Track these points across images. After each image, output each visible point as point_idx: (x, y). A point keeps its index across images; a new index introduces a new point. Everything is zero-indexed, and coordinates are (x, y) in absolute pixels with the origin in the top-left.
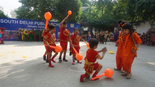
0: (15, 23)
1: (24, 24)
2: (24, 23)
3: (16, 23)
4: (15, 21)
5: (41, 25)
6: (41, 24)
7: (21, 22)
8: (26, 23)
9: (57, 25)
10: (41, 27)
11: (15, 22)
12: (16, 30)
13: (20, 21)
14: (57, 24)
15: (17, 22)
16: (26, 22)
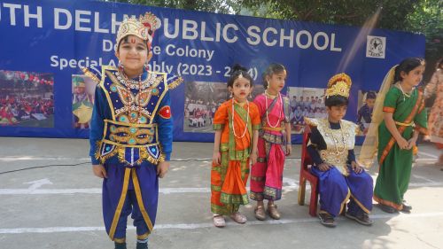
0: (27, 24)
1: (78, 28)
2: (82, 25)
3: (33, 21)
4: (26, 8)
5: (185, 36)
6: (185, 29)
7: (63, 20)
8: (91, 25)
9: (286, 42)
10: (187, 52)
11: (27, 16)
12: (29, 71)
13: (57, 11)
14: (287, 34)
15: (39, 16)
16: (92, 17)
